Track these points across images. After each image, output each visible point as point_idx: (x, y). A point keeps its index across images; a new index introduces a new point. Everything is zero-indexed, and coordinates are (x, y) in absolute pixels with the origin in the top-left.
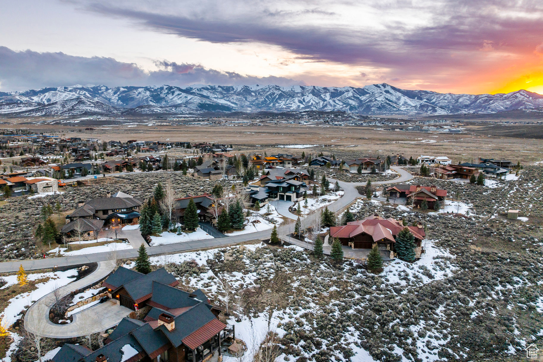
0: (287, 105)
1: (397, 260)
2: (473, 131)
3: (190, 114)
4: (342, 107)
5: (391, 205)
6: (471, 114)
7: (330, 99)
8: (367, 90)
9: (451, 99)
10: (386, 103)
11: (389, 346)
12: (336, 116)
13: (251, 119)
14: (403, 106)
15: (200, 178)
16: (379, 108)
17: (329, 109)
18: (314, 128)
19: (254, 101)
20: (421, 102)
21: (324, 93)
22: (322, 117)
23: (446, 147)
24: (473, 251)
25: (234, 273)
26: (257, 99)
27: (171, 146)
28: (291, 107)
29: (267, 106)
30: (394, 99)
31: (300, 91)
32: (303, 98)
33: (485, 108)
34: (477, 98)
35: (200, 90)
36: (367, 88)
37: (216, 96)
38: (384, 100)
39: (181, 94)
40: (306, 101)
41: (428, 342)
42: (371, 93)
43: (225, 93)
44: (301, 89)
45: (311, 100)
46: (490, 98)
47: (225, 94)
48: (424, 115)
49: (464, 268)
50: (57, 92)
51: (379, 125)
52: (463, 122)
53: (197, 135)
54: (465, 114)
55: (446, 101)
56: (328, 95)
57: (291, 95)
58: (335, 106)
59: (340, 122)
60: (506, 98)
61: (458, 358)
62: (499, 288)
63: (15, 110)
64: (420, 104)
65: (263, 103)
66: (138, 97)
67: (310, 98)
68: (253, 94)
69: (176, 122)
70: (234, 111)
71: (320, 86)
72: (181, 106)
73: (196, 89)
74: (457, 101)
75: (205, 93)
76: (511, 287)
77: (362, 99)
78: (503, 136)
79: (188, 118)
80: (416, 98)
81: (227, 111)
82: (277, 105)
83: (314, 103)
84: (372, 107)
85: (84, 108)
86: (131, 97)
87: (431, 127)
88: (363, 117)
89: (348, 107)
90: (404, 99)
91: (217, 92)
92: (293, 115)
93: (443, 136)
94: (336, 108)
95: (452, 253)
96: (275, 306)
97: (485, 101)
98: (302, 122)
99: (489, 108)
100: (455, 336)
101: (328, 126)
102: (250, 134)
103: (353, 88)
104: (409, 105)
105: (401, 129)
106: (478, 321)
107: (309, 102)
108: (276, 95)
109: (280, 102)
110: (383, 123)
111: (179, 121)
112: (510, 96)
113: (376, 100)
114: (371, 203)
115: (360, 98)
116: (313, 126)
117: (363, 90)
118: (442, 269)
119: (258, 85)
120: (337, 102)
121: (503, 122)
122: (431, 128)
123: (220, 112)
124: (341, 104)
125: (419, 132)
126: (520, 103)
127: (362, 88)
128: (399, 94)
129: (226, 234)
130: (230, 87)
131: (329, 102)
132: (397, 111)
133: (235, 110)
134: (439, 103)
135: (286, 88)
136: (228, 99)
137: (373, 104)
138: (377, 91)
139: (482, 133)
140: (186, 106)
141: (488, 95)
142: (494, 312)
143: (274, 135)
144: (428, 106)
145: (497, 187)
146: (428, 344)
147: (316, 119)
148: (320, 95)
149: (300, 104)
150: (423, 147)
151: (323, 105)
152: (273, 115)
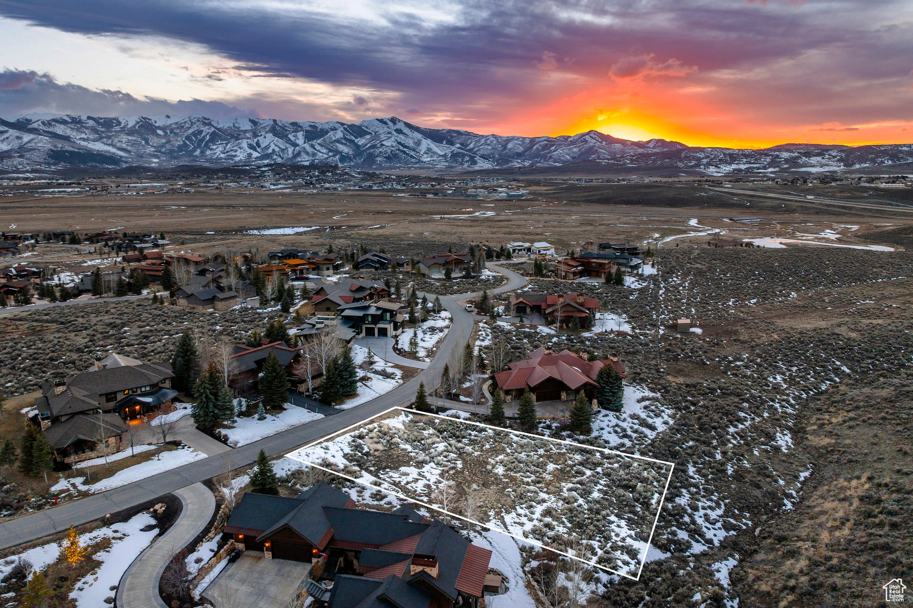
0: (227, 152)
1: (604, 412)
2: (541, 194)
3: (33, 171)
4: (327, 156)
5: (527, 327)
6: (527, 167)
7: (305, 143)
8: (366, 127)
9: (496, 144)
10: (399, 150)
11: (669, 530)
12: (323, 173)
13: (165, 179)
14: (425, 156)
15: (194, 308)
16: (389, 159)
17: (305, 160)
18: (290, 194)
19: (163, 146)
20: (453, 148)
21: (293, 132)
22: (298, 175)
23: (517, 223)
24: (674, 384)
25: (403, 469)
26: (168, 142)
27: (33, 241)
28: (235, 156)
29: (190, 154)
30: (410, 143)
31: (250, 128)
32: (256, 140)
33: (545, 157)
34: (533, 141)
35: (49, 123)
36: (366, 124)
37: (83, 136)
38: (394, 144)
39: (6, 132)
40: (263, 146)
41: (705, 515)
42: (373, 134)
43: (103, 130)
44: (250, 124)
45: (272, 144)
46: (550, 143)
47: (102, 132)
48: (459, 168)
49: (680, 410)
51: (399, 187)
52: (522, 181)
53: (70, 215)
54: (520, 168)
55: (490, 147)
56: (300, 135)
57: (234, 135)
58: (314, 155)
59: (334, 183)
60: (572, 143)
61: (744, 527)
62: (732, 430)
64: (452, 152)
65: (180, 148)
67: (268, 140)
68: (160, 132)
69: (11, 188)
70: (124, 166)
71: (285, 119)
72: (10, 157)
73: (40, 123)
74: (505, 147)
75: (60, 130)
76: (743, 426)
77: (360, 143)
78: (583, 201)
79: (32, 179)
80: (444, 142)
81: (110, 165)
82: (208, 152)
83: (277, 149)
84: (377, 156)
87: (479, 190)
88: (368, 174)
89: (337, 157)
90: (426, 143)
91: (87, 128)
92: (245, 172)
93: (501, 204)
94: (317, 157)
95: (652, 390)
96: (500, 508)
97: (545, 147)
98: (267, 184)
99: (550, 157)
100: (727, 501)
101: (315, 191)
102: (176, 210)
103: (342, 124)
104: (435, 153)
105: (436, 194)
106: (739, 476)
107: (267, 147)
108: (206, 135)
109: (214, 147)
110: (404, 185)
111: (15, 187)
112: (577, 140)
113: (383, 145)
114: (499, 326)
115: (356, 140)
116: (287, 191)
117: (359, 127)
118: (657, 416)
119: (168, 117)
120: (318, 147)
121: (573, 179)
122: (480, 192)
123: (97, 167)
124: (325, 151)
125: (463, 198)
126: (591, 150)
127: (357, 124)
128: (418, 136)
129: (337, 407)
130: (111, 120)
131: (304, 148)
132: (416, 163)
133: (126, 162)
134: (479, 150)
135: (224, 124)
136: (110, 142)
137: (377, 151)
138: (382, 130)
139: (554, 198)
140: (21, 156)
141: (549, 138)
142: (745, 462)
143: (225, 209)
144: (463, 155)
145: (640, 286)
146: (707, 518)
147: (289, 178)
148: (286, 136)
149: (251, 151)
150: (486, 224)
151: (293, 153)
152: (209, 173)
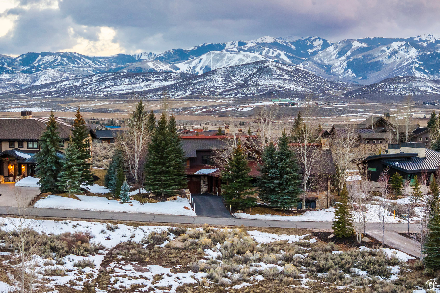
50: (224, 51)
63: (139, 87)
66: (391, 61)
85: (268, 83)
86: (374, 60)
